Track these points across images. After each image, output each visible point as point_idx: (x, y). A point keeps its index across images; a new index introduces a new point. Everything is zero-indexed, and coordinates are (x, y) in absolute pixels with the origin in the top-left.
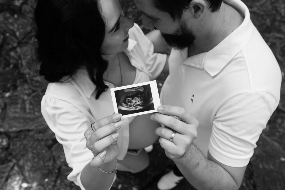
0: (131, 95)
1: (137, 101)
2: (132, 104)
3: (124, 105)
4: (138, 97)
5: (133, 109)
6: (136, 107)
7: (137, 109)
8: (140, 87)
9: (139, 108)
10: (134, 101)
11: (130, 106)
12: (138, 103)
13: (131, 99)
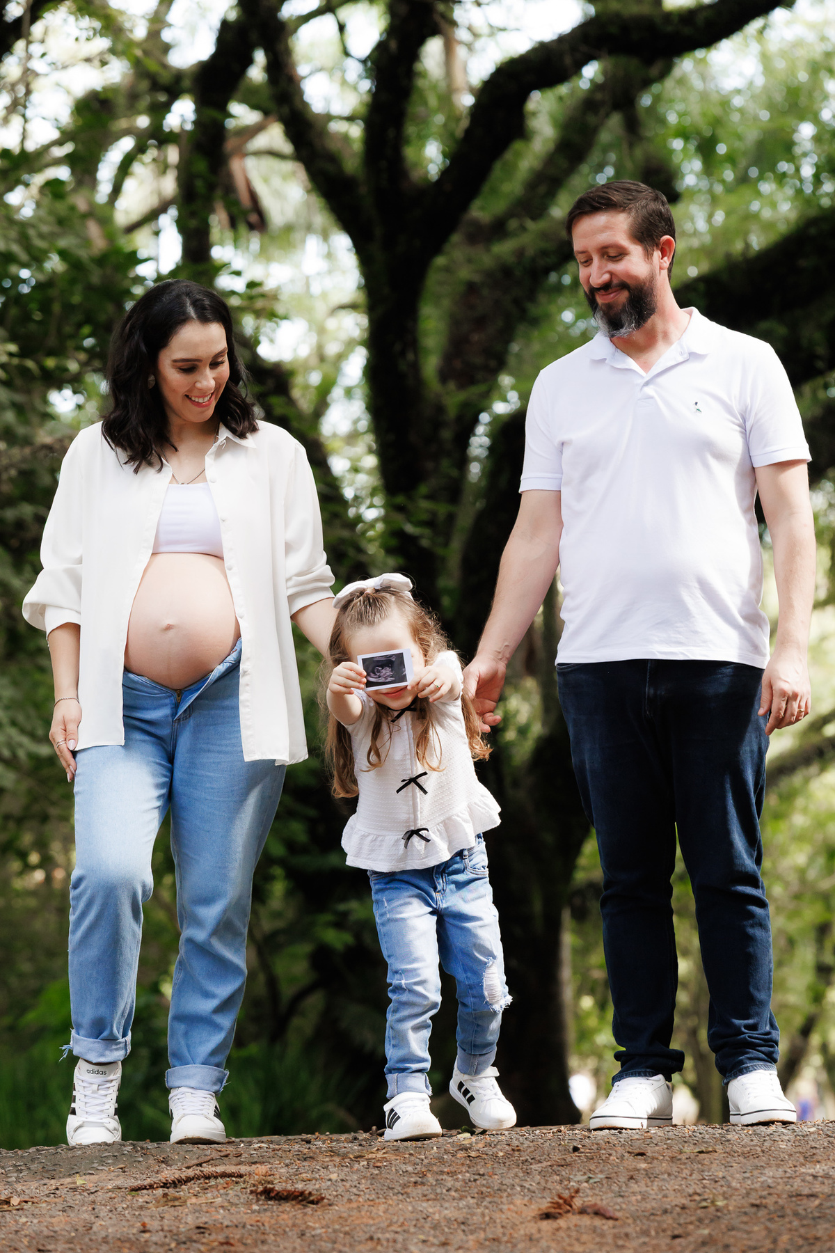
0: (380, 664)
1: (387, 671)
2: (382, 674)
3: (372, 675)
4: (389, 667)
5: (382, 680)
6: (386, 678)
7: (387, 681)
8: (391, 656)
9: (389, 679)
10: (384, 671)
11: (380, 677)
12: (388, 674)
13: (380, 668)
